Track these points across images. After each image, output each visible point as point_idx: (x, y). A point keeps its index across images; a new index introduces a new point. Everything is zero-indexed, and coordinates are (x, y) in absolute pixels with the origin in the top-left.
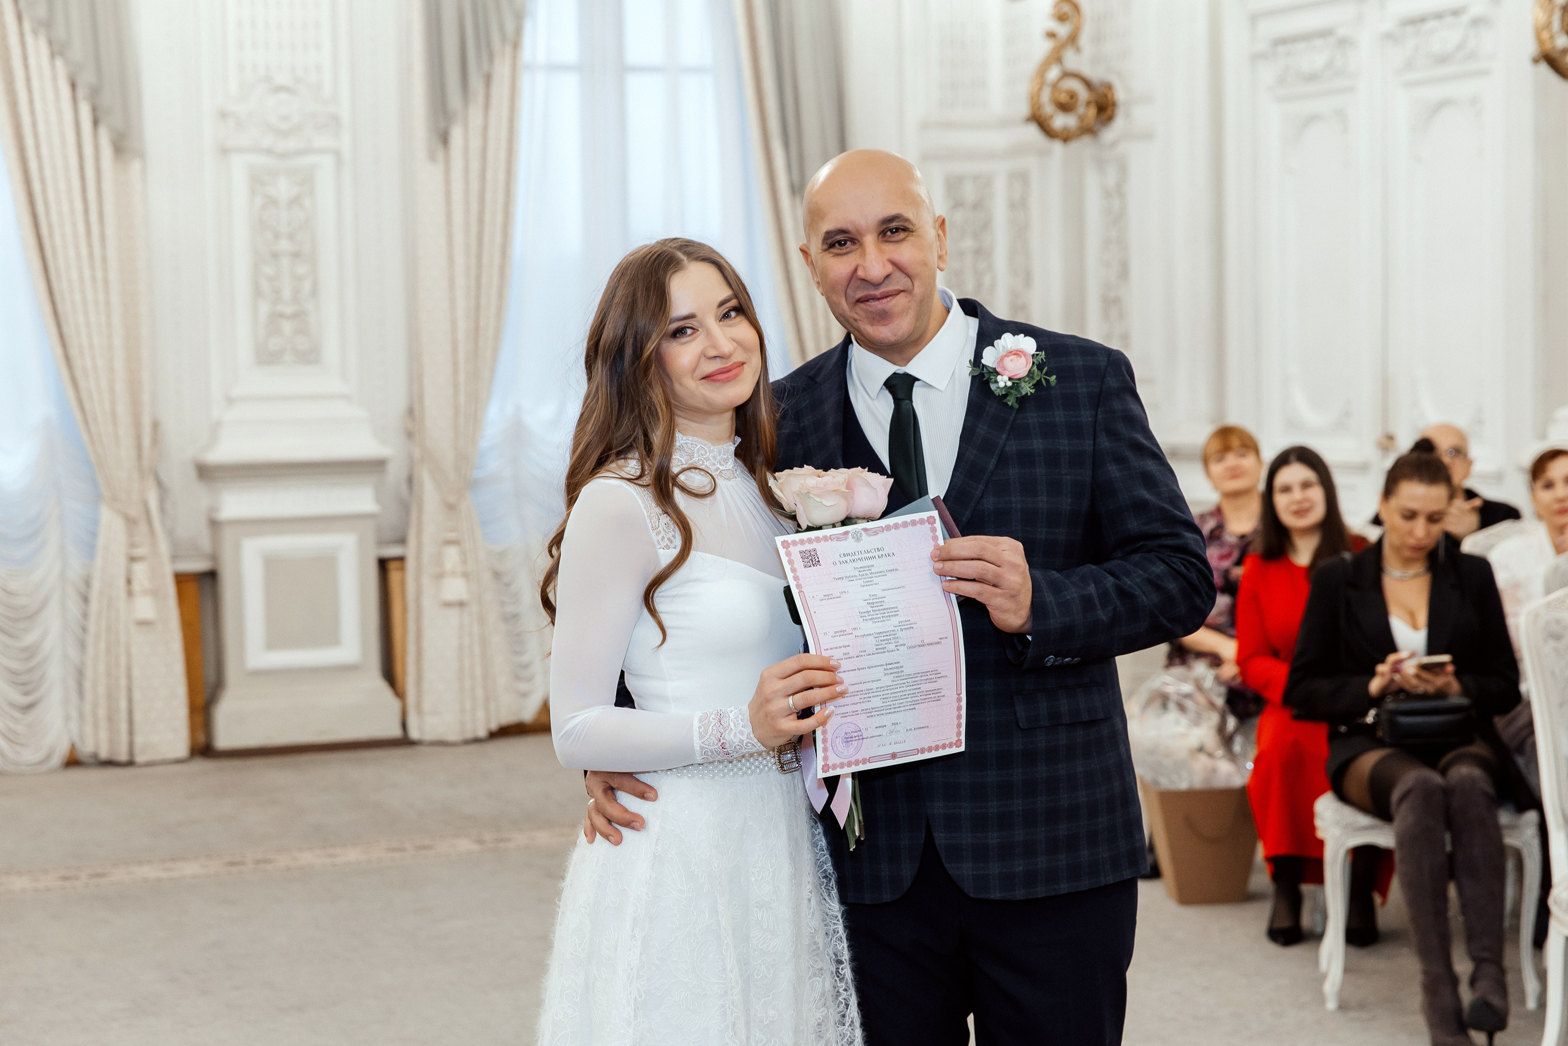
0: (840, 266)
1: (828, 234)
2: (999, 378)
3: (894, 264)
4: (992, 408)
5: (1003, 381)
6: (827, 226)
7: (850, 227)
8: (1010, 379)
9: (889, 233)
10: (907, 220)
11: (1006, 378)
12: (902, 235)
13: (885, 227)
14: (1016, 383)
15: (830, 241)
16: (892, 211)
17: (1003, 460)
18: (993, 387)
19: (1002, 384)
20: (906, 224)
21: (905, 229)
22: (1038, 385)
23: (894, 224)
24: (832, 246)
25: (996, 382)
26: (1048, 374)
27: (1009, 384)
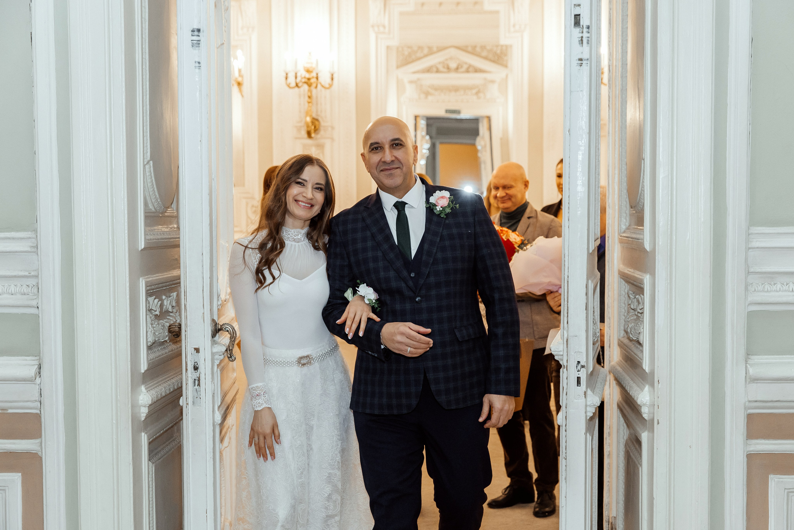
0: (376, 158)
1: (372, 144)
2: (437, 207)
3: (396, 158)
4: (435, 219)
5: (438, 208)
6: (372, 141)
7: (380, 141)
8: (441, 207)
9: (394, 145)
10: (401, 141)
11: (440, 207)
12: (400, 147)
13: (393, 142)
14: (444, 208)
15: (372, 147)
16: (396, 137)
17: (442, 238)
18: (435, 211)
19: (438, 209)
20: (401, 143)
21: (401, 145)
22: (452, 209)
23: (397, 142)
24: (373, 150)
25: (436, 209)
26: (456, 204)
27: (441, 209)
